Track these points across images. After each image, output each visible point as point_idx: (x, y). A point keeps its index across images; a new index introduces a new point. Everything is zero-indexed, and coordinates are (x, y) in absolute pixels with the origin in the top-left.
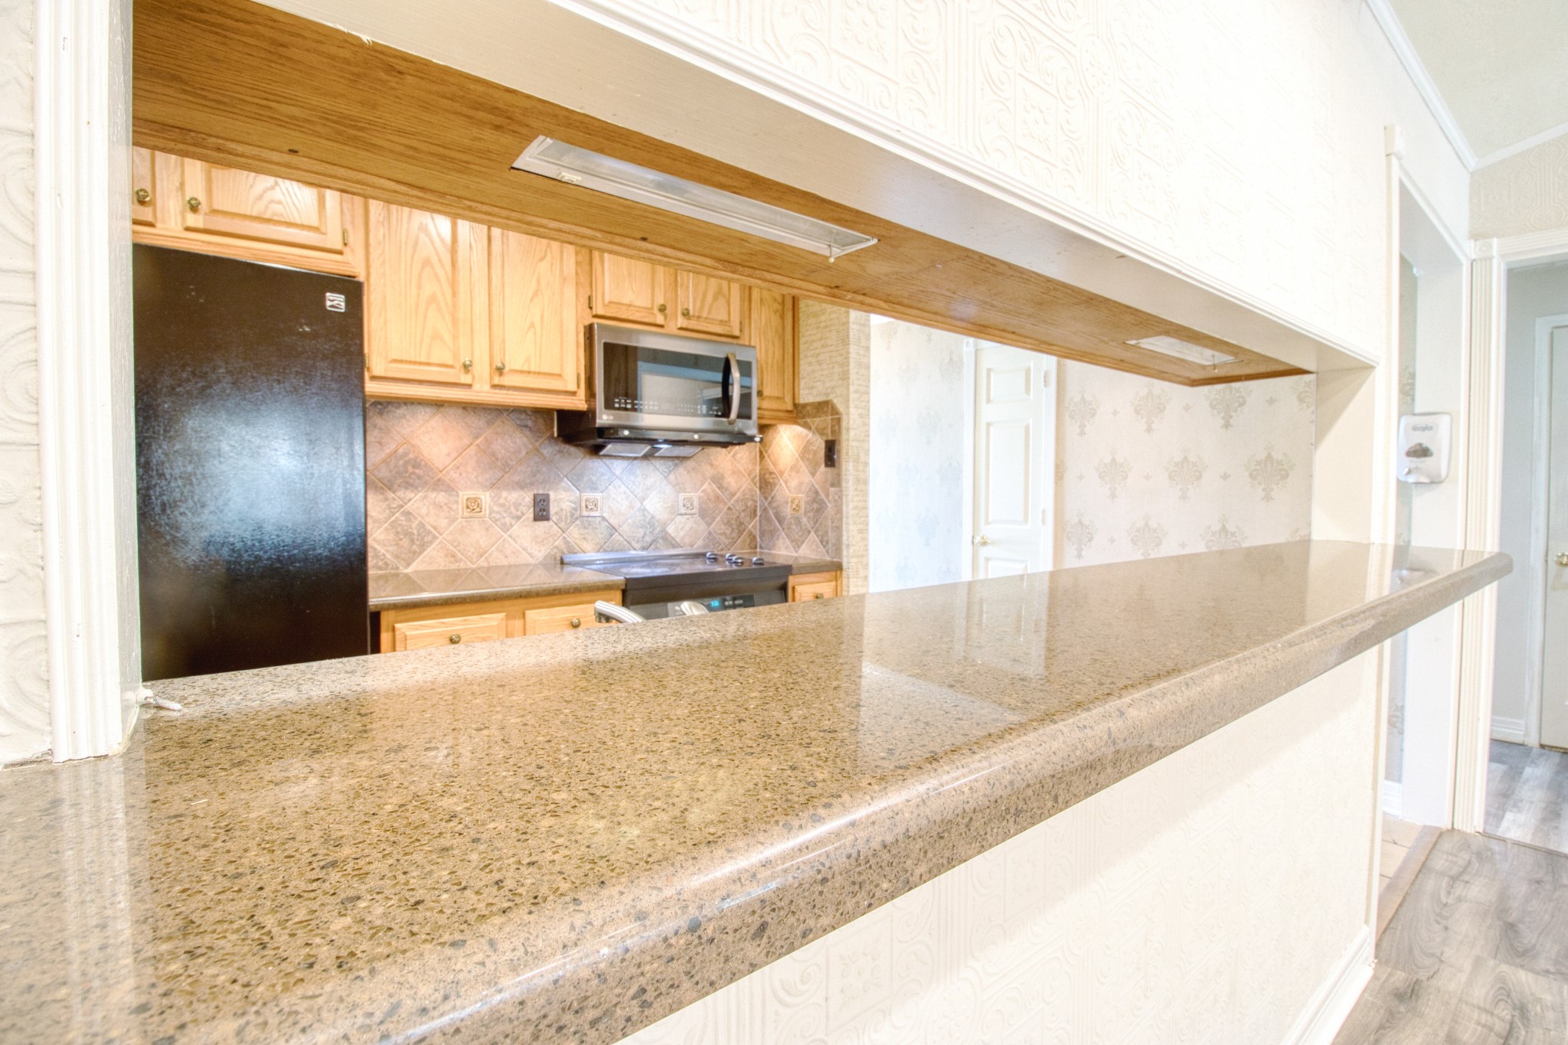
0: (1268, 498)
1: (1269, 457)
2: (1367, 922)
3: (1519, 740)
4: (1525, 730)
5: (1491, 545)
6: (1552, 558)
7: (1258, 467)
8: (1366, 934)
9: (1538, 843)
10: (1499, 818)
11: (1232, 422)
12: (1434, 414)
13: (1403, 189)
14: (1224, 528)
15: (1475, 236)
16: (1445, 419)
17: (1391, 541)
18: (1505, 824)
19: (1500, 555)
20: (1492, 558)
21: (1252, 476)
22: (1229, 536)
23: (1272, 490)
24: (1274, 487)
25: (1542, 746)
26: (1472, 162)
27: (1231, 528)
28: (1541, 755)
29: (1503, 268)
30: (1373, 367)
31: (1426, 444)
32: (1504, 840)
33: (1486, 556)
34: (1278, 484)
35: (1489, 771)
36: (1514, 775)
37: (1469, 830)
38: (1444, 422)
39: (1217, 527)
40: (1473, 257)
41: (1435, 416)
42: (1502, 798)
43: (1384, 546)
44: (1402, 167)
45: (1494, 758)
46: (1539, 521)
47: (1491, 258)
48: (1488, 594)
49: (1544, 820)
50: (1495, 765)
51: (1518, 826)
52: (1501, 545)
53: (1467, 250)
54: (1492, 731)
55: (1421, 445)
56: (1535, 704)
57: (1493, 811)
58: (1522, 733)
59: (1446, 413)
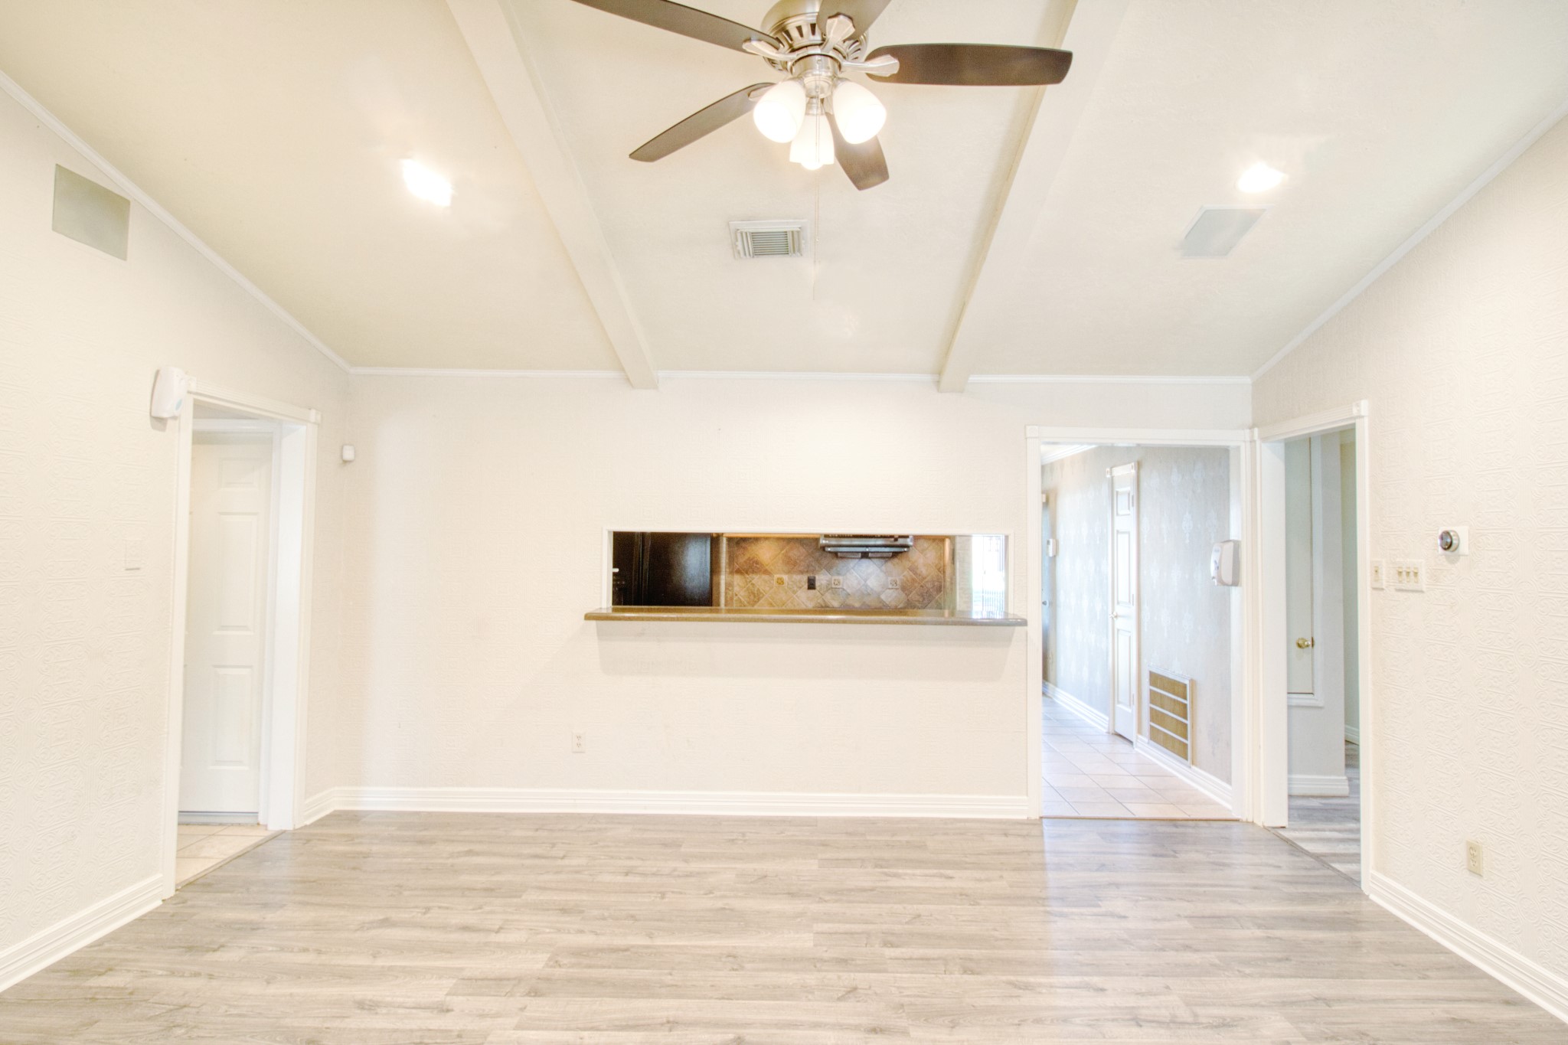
15: (1251, 426)
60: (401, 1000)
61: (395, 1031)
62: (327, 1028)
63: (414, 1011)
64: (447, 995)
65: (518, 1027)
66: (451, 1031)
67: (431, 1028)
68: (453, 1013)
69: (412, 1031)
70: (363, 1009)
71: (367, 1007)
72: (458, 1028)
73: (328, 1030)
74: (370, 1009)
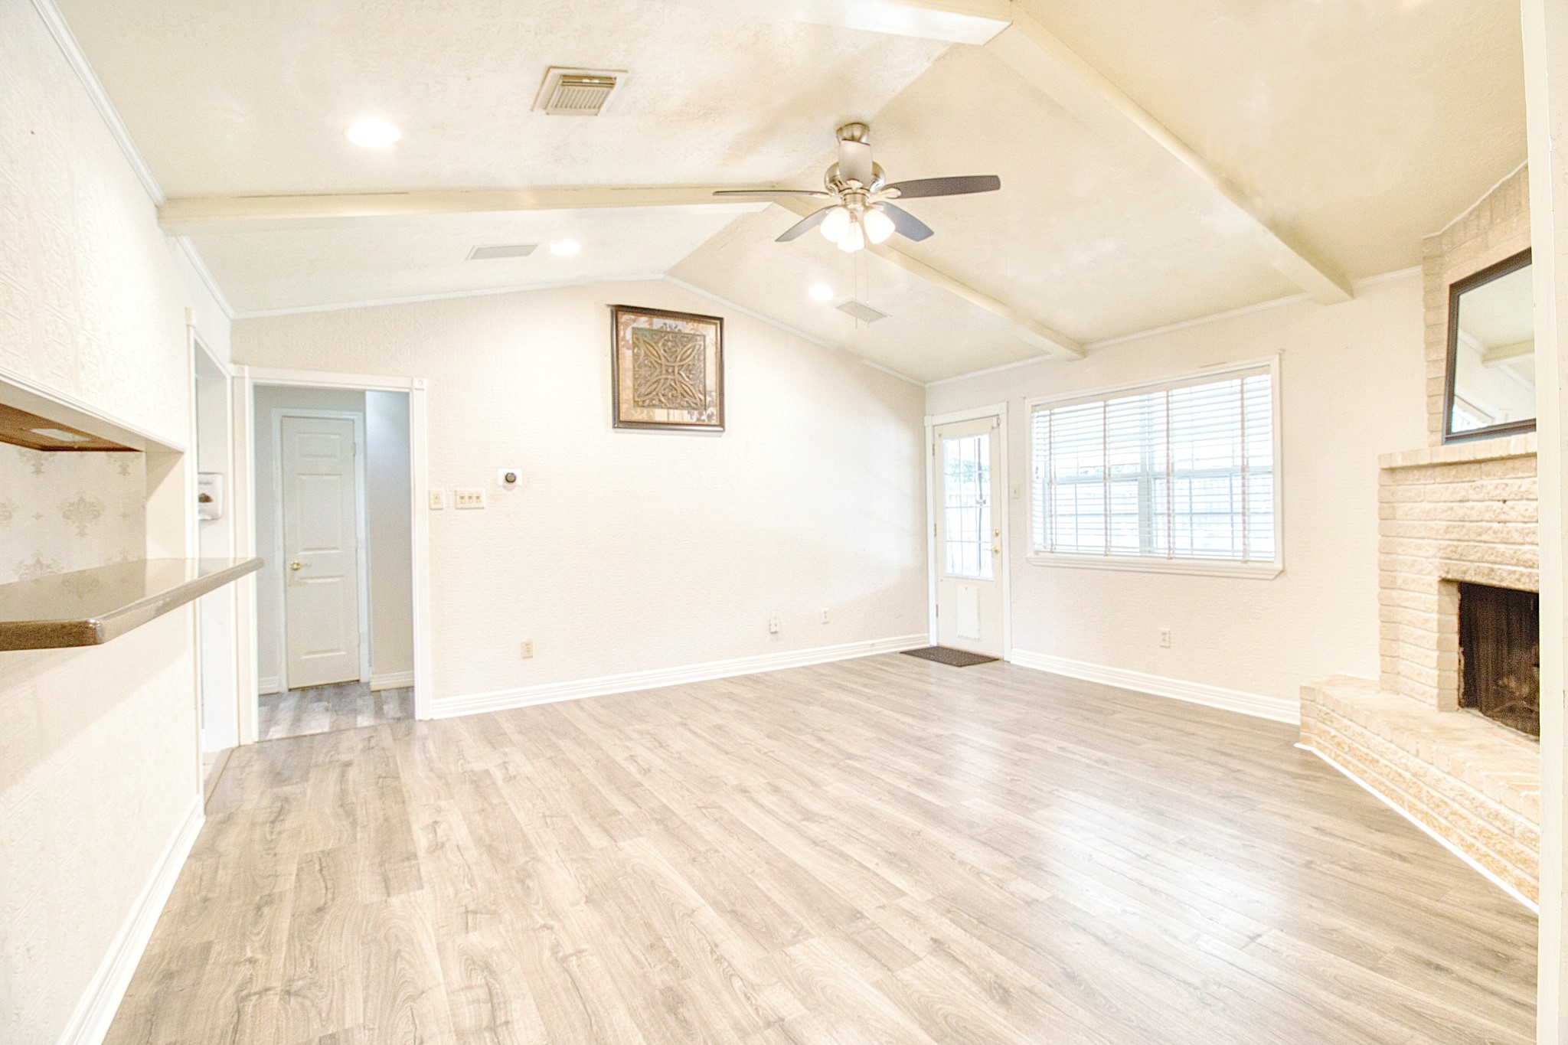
0: (82, 533)
1: (81, 500)
2: (198, 792)
3: (275, 691)
4: (279, 683)
5: (251, 555)
6: (288, 566)
7: (71, 508)
8: (199, 800)
9: (290, 735)
10: (267, 732)
11: (43, 469)
12: (213, 473)
13: (196, 343)
14: (39, 562)
15: (235, 362)
16: (220, 477)
17: (197, 556)
18: (270, 734)
19: (256, 559)
20: (252, 561)
21: (65, 516)
22: (44, 568)
23: (86, 527)
24: (87, 524)
25: (290, 690)
26: (232, 314)
27: (45, 561)
28: (289, 695)
29: (252, 385)
30: (182, 453)
31: (208, 493)
32: (270, 741)
33: (249, 560)
34: (91, 522)
35: (260, 711)
36: (274, 708)
37: (250, 742)
38: (219, 479)
39: (31, 561)
40: (234, 374)
41: (214, 475)
42: (267, 722)
43: (193, 559)
44: (196, 332)
45: (261, 704)
46: (279, 543)
47: (244, 378)
48: (252, 576)
49: (292, 725)
50: (262, 708)
51: (277, 732)
52: (257, 554)
53: (229, 370)
54: (259, 689)
55: (204, 494)
56: (284, 665)
57: (263, 730)
58: (277, 685)
59: (220, 474)
60: (964, 980)
61: (992, 946)
62: (1050, 986)
63: (963, 959)
64: (921, 959)
65: (903, 894)
66: (951, 920)
67: (963, 932)
68: (934, 936)
69: (979, 938)
70: (1006, 991)
71: (1001, 991)
72: (943, 919)
73: (1051, 982)
74: (1000, 986)
